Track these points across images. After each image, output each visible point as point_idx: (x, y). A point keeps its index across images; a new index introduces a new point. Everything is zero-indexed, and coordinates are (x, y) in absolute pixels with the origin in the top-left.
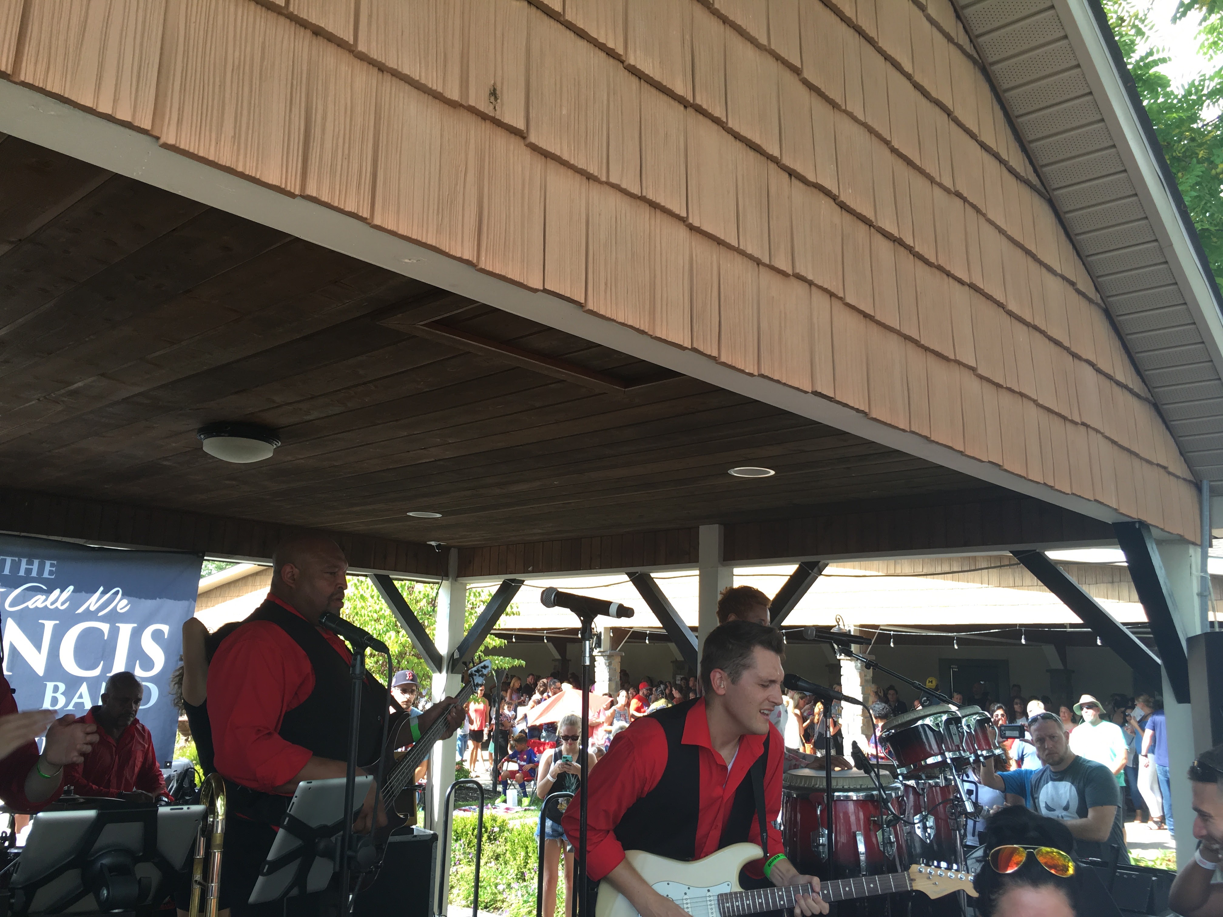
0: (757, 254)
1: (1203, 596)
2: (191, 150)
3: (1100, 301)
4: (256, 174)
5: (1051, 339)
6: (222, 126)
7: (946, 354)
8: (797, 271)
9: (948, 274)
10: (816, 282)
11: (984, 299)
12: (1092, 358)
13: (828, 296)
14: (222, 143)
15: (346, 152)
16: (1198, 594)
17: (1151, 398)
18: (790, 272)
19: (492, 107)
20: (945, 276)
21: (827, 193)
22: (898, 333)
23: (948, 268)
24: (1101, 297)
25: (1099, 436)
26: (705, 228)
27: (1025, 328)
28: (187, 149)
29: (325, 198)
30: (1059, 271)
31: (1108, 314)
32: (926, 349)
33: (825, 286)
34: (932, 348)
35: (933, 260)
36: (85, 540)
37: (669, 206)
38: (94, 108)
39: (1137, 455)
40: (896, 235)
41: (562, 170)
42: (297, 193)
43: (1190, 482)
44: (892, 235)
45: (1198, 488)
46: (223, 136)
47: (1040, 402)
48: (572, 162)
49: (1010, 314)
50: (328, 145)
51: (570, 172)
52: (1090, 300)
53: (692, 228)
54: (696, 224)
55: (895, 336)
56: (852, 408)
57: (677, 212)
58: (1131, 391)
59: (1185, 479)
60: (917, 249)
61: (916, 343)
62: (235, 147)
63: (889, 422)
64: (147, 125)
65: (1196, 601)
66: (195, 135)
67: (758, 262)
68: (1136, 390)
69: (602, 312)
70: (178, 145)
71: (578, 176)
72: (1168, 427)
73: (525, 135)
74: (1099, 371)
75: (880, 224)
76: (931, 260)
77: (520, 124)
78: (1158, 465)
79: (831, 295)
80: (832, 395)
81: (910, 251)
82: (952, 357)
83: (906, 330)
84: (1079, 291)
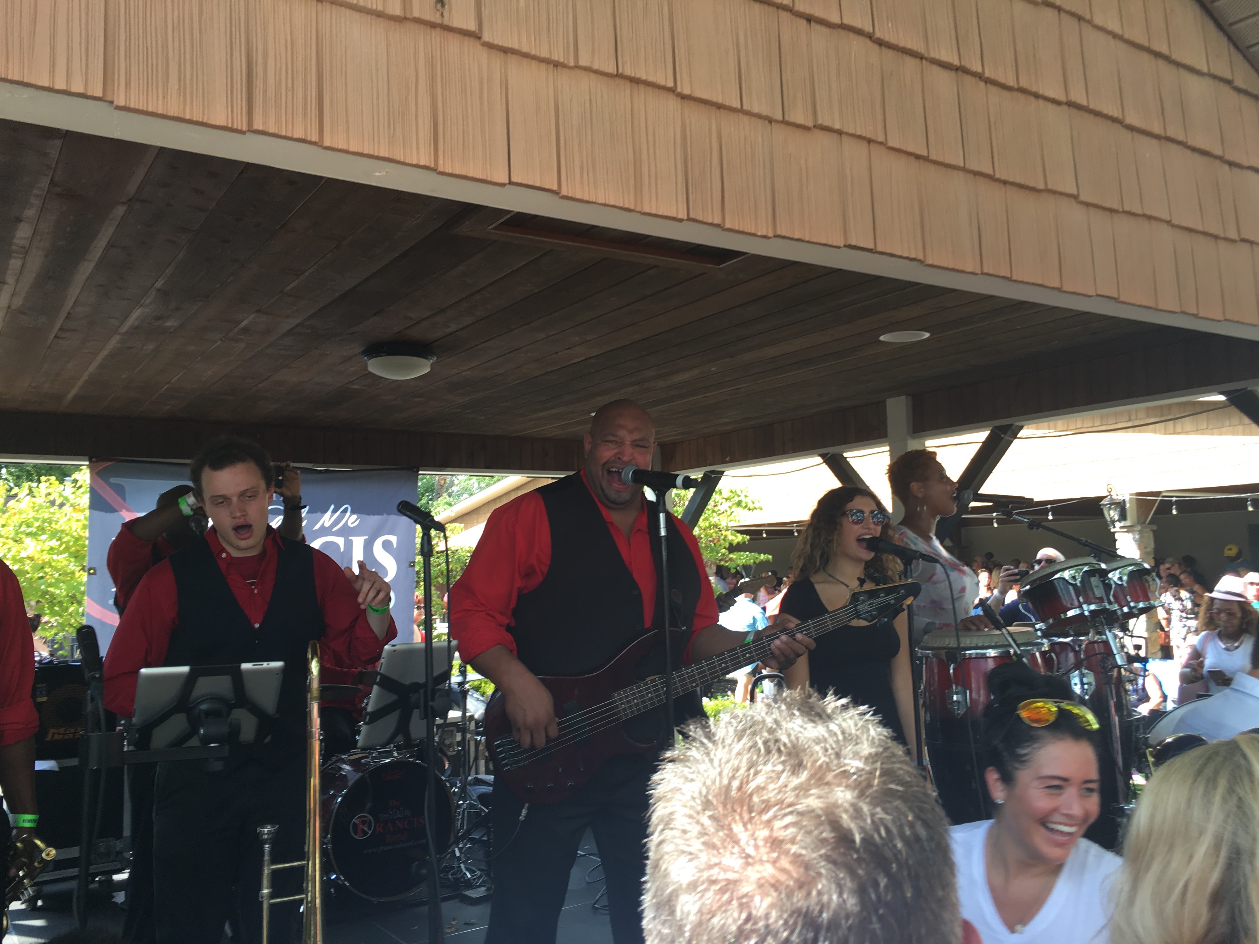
0: (767, 112)
2: (141, 108)
4: (203, 118)
5: (1194, 149)
6: (167, 81)
7: (1032, 185)
8: (820, 122)
9: (1037, 96)
10: (845, 130)
11: (1092, 117)
13: (865, 144)
14: (169, 97)
15: (290, 85)
18: (812, 124)
19: (438, 14)
20: (1032, 99)
21: (859, 32)
22: (964, 170)
23: (1034, 89)
26: (699, 94)
27: (1154, 142)
28: (137, 107)
29: (272, 130)
30: (1205, 70)
32: (1005, 183)
33: (859, 133)
34: (1011, 180)
35: (1011, 82)
36: (312, 465)
37: (651, 79)
38: (51, 86)
40: (956, 62)
41: (525, 61)
42: (244, 129)
44: (952, 64)
46: (169, 91)
47: (1177, 222)
48: (533, 53)
49: (1131, 128)
50: (271, 81)
51: (534, 64)
53: (683, 97)
54: (687, 91)
55: (961, 174)
56: (901, 257)
57: (662, 83)
60: (987, 74)
61: (991, 178)
62: (182, 98)
63: (951, 266)
64: (99, 93)
66: (143, 94)
67: (770, 120)
69: (578, 196)
70: (128, 105)
71: (543, 66)
73: (479, 35)
75: (934, 54)
76: (1008, 84)
77: (472, 26)
79: (869, 141)
80: (871, 246)
81: (980, 78)
82: (1042, 186)
83: (973, 165)
84: (1239, 90)
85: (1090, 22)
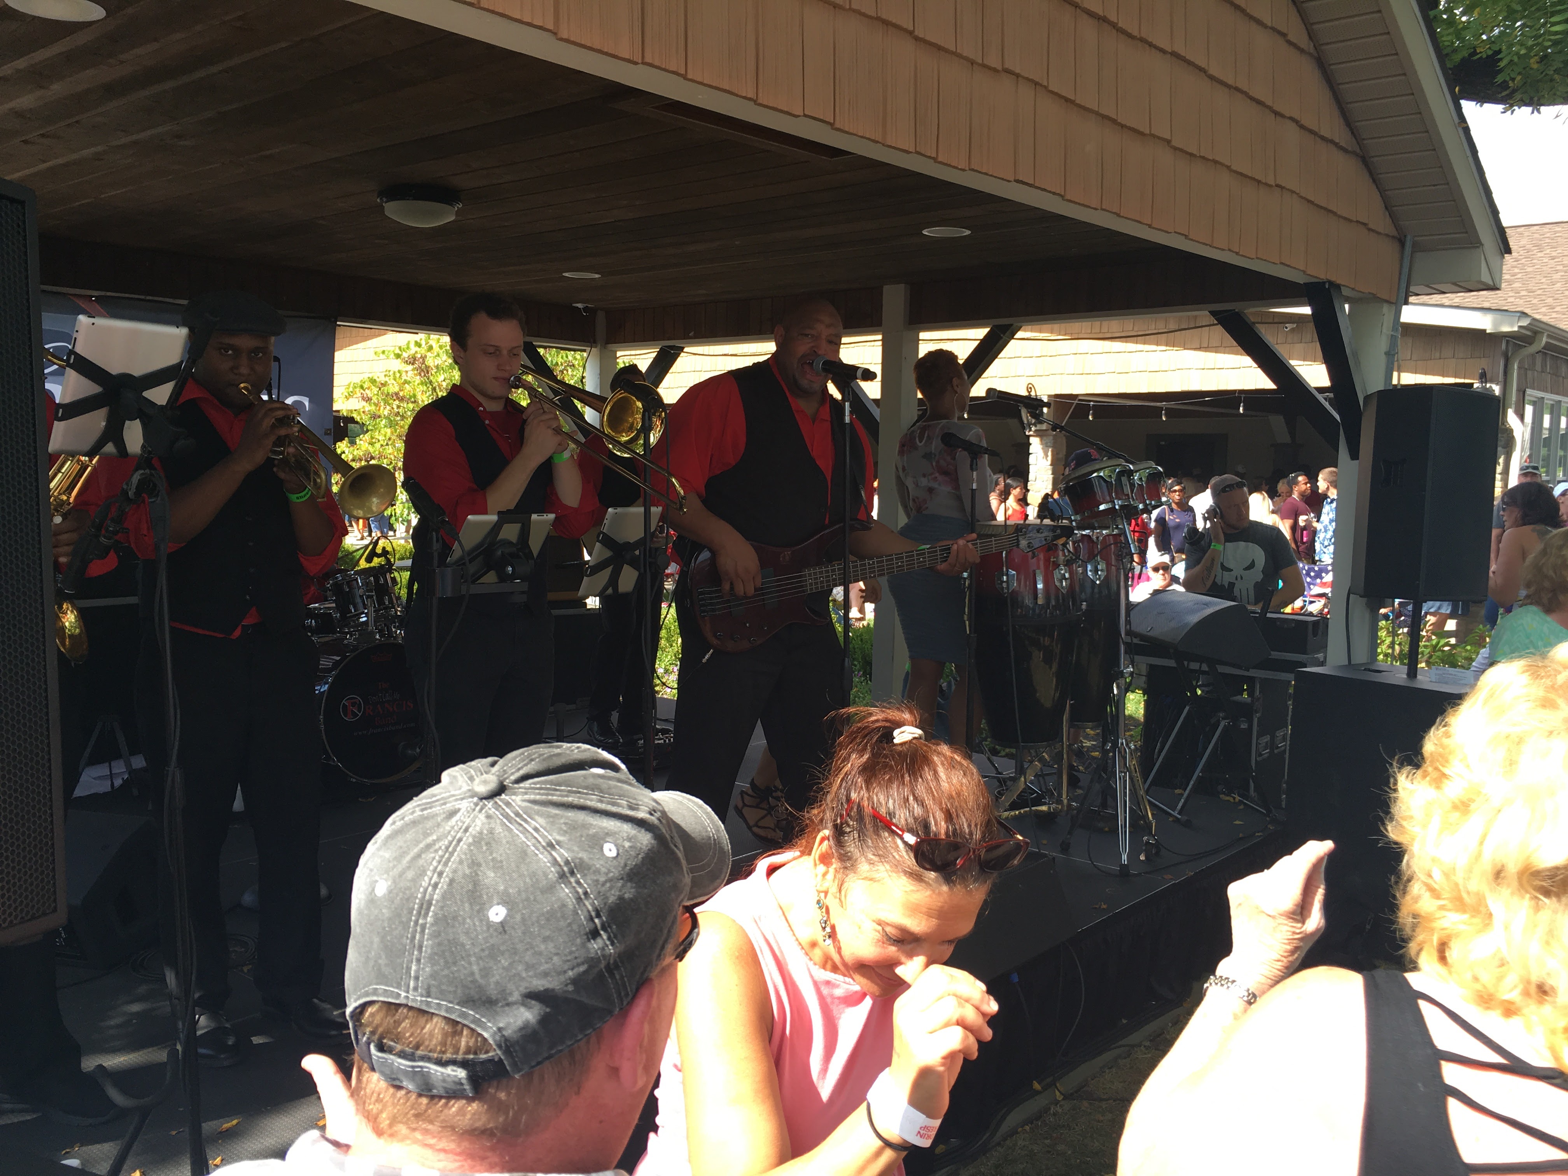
0: (971, 56)
1: (1391, 355)
2: (578, 41)
3: (1312, 50)
4: (616, 51)
5: (1253, 100)
6: (592, 14)
7: (1142, 130)
8: (1006, 66)
9: (1151, 45)
10: (1023, 74)
11: (1187, 66)
12: (1296, 116)
13: (1033, 86)
14: (593, 30)
15: (668, 21)
16: (1385, 353)
17: (1358, 151)
18: (1000, 68)
20: (1147, 47)
22: (1097, 113)
23: (1149, 39)
24: (1314, 46)
25: (1295, 196)
26: (928, 38)
27: (1226, 91)
30: (1269, 24)
31: (1321, 64)
32: (1123, 126)
33: (1031, 77)
34: (1128, 124)
35: (1135, 33)
37: (899, 23)
38: (520, 19)
39: (1334, 213)
40: (1101, 13)
42: (640, 61)
43: (1393, 237)
44: (1097, 14)
45: (1402, 243)
46: (594, 24)
47: (1234, 168)
49: (1212, 78)
50: (656, 18)
52: (1302, 51)
53: (917, 39)
54: (921, 36)
55: (1094, 118)
56: (1050, 192)
57: (905, 26)
58: (1336, 145)
59: (1387, 235)
60: (1120, 25)
61: (1114, 121)
62: (601, 32)
63: (1081, 201)
64: (551, 26)
65: (1382, 360)
66: (578, 28)
67: (973, 63)
68: (1343, 144)
70: (569, 38)
72: (1374, 181)
74: (1302, 127)
78: (1357, 222)
79: (1036, 84)
80: (1031, 182)
81: (1114, 27)
82: (1148, 132)
83: (1103, 111)
84: (1290, 43)
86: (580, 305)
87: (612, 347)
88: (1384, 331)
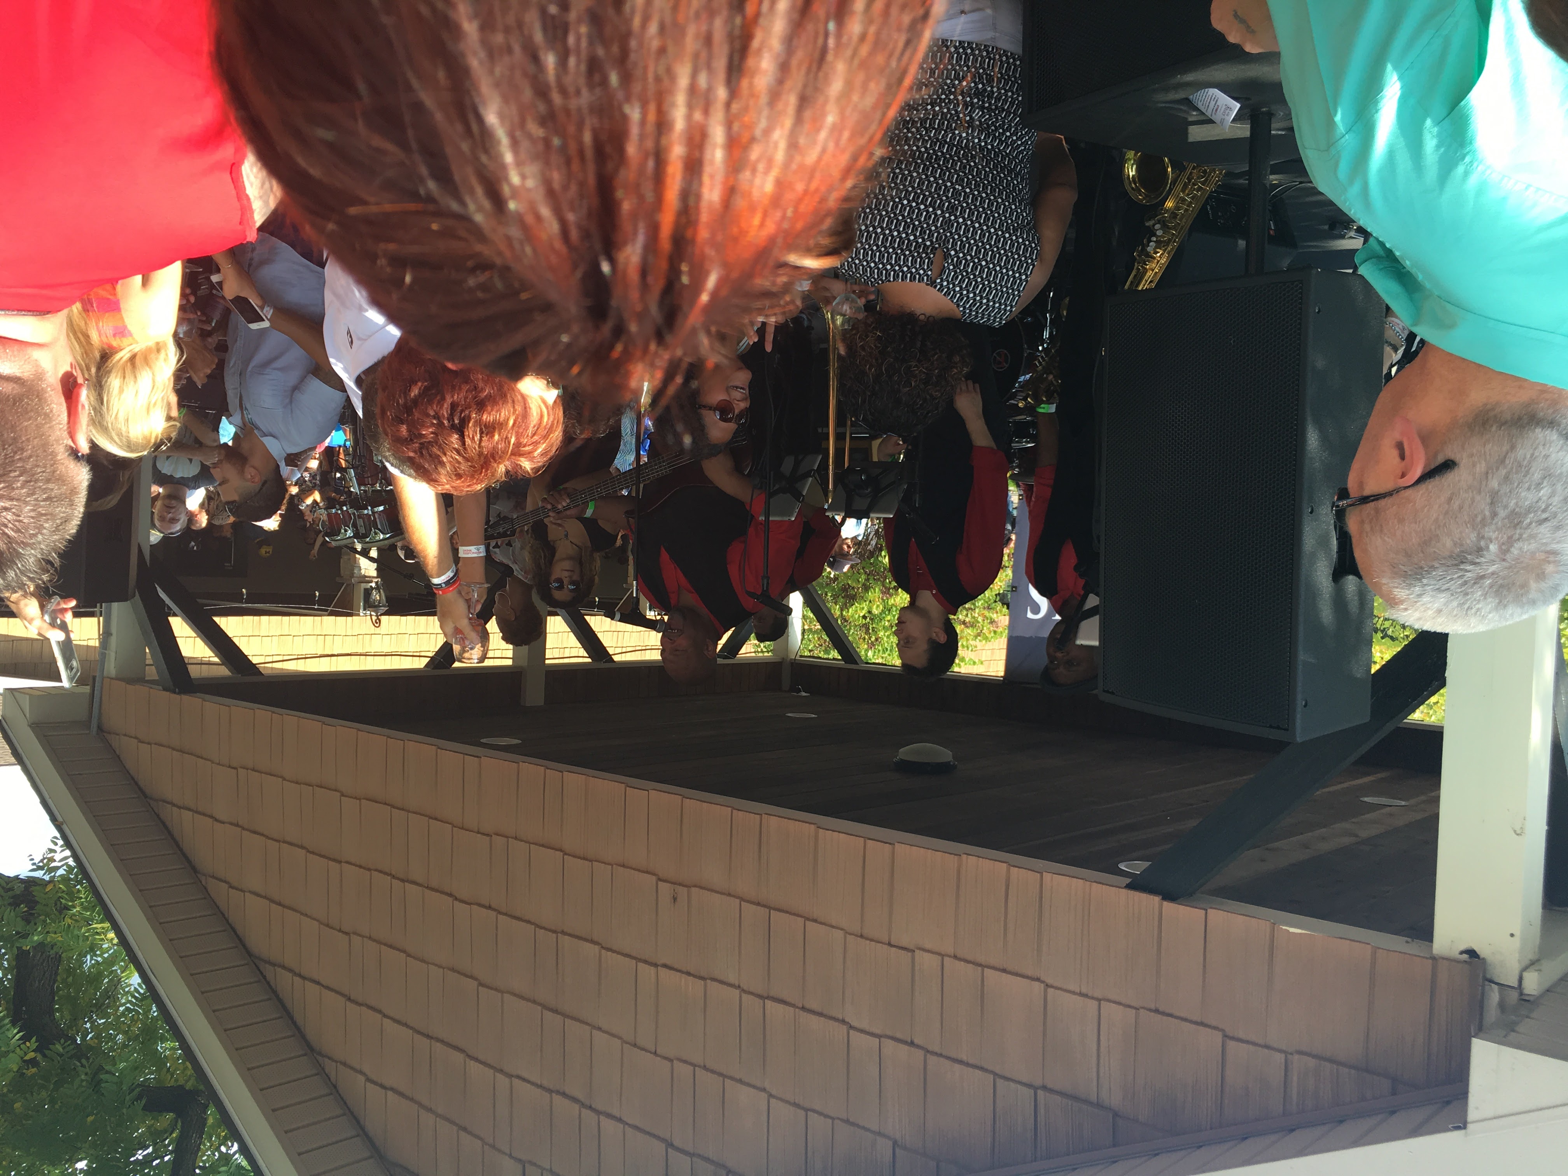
0: (517, 844)
3: (203, 879)
5: (262, 835)
7: (368, 802)
8: (488, 838)
9: (361, 867)
10: (475, 834)
11: (327, 854)
12: (218, 825)
13: (464, 826)
16: (112, 635)
17: (151, 802)
18: (493, 836)
19: (676, 890)
21: (461, 900)
22: (410, 811)
23: (362, 871)
24: (200, 881)
25: (217, 760)
26: (552, 852)
27: (289, 838)
30: (247, 894)
31: (195, 870)
32: (386, 804)
33: (467, 832)
34: (381, 806)
35: (375, 874)
37: (575, 860)
40: (404, 884)
41: (639, 866)
43: (109, 733)
44: (410, 884)
45: (100, 728)
47: (280, 779)
48: (633, 871)
49: (303, 848)
51: (634, 866)
52: (213, 877)
54: (557, 852)
55: (412, 808)
57: (570, 858)
58: (174, 805)
59: (118, 734)
60: (390, 878)
61: (395, 807)
63: (422, 745)
65: (113, 629)
67: (516, 838)
68: (168, 806)
71: (629, 864)
73: (658, 880)
74: (211, 817)
76: (378, 873)
77: (661, 885)
78: (150, 744)
81: (393, 876)
82: (363, 802)
83: (403, 814)
84: (225, 882)
85: (321, 923)
86: (804, 694)
87: (778, 660)
88: (113, 655)
